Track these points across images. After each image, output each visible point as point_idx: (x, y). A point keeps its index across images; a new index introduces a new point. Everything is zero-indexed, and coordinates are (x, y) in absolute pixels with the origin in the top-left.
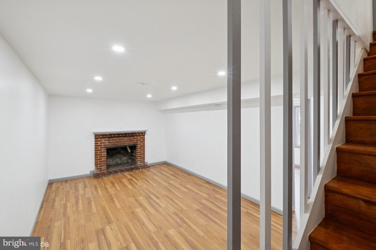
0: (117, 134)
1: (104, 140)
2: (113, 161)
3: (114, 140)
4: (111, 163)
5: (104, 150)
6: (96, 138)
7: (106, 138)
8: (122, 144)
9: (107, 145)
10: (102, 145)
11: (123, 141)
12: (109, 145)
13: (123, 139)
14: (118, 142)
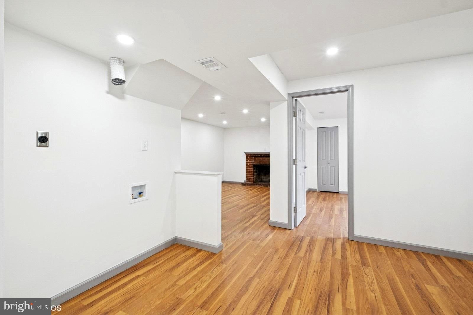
0: (259, 154)
1: (252, 159)
2: (266, 178)
3: (258, 159)
4: (265, 179)
5: (252, 166)
6: (247, 157)
7: (253, 157)
8: (264, 163)
9: (253, 163)
10: (250, 163)
11: (265, 161)
12: (255, 163)
13: (265, 159)
14: (261, 161)
